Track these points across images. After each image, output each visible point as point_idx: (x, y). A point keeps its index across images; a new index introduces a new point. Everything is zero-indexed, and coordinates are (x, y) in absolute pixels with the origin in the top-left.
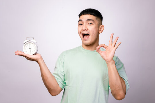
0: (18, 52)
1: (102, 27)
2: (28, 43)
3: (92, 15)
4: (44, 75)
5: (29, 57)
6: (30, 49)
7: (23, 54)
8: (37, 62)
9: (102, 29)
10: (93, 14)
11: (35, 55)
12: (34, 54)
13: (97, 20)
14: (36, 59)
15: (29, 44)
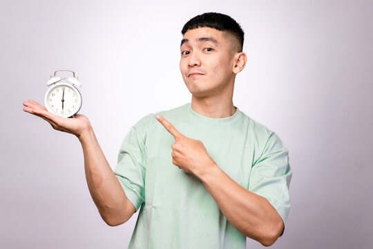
0: (32, 105)
1: (242, 58)
2: (60, 86)
4: (93, 172)
5: (60, 122)
6: (63, 101)
7: (43, 112)
8: (78, 136)
9: (240, 65)
10: (216, 24)
11: (73, 119)
12: (71, 117)
14: (77, 130)
15: (60, 89)
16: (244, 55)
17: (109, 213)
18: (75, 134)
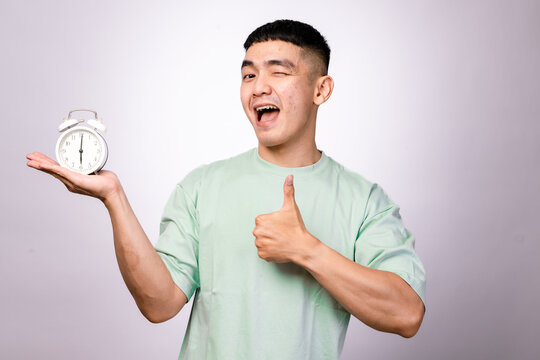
0: (38, 159)
1: (326, 83)
2: (77, 131)
3: (286, 40)
4: (126, 248)
5: (77, 180)
6: (81, 152)
7: (54, 167)
8: (103, 200)
9: (325, 93)
10: (293, 37)
11: (96, 176)
12: (93, 174)
13: (304, 58)
14: (101, 192)
15: (78, 135)
16: (330, 79)
17: (150, 305)
18: (99, 197)
